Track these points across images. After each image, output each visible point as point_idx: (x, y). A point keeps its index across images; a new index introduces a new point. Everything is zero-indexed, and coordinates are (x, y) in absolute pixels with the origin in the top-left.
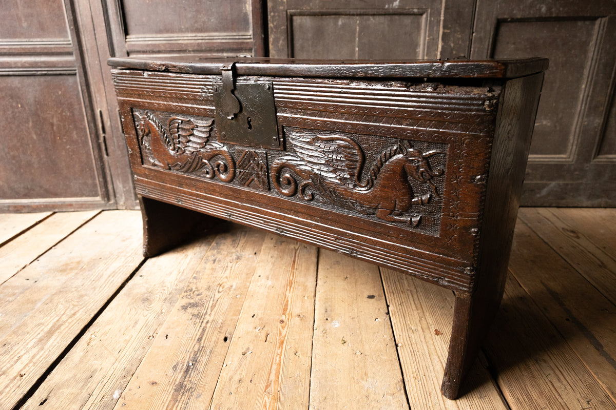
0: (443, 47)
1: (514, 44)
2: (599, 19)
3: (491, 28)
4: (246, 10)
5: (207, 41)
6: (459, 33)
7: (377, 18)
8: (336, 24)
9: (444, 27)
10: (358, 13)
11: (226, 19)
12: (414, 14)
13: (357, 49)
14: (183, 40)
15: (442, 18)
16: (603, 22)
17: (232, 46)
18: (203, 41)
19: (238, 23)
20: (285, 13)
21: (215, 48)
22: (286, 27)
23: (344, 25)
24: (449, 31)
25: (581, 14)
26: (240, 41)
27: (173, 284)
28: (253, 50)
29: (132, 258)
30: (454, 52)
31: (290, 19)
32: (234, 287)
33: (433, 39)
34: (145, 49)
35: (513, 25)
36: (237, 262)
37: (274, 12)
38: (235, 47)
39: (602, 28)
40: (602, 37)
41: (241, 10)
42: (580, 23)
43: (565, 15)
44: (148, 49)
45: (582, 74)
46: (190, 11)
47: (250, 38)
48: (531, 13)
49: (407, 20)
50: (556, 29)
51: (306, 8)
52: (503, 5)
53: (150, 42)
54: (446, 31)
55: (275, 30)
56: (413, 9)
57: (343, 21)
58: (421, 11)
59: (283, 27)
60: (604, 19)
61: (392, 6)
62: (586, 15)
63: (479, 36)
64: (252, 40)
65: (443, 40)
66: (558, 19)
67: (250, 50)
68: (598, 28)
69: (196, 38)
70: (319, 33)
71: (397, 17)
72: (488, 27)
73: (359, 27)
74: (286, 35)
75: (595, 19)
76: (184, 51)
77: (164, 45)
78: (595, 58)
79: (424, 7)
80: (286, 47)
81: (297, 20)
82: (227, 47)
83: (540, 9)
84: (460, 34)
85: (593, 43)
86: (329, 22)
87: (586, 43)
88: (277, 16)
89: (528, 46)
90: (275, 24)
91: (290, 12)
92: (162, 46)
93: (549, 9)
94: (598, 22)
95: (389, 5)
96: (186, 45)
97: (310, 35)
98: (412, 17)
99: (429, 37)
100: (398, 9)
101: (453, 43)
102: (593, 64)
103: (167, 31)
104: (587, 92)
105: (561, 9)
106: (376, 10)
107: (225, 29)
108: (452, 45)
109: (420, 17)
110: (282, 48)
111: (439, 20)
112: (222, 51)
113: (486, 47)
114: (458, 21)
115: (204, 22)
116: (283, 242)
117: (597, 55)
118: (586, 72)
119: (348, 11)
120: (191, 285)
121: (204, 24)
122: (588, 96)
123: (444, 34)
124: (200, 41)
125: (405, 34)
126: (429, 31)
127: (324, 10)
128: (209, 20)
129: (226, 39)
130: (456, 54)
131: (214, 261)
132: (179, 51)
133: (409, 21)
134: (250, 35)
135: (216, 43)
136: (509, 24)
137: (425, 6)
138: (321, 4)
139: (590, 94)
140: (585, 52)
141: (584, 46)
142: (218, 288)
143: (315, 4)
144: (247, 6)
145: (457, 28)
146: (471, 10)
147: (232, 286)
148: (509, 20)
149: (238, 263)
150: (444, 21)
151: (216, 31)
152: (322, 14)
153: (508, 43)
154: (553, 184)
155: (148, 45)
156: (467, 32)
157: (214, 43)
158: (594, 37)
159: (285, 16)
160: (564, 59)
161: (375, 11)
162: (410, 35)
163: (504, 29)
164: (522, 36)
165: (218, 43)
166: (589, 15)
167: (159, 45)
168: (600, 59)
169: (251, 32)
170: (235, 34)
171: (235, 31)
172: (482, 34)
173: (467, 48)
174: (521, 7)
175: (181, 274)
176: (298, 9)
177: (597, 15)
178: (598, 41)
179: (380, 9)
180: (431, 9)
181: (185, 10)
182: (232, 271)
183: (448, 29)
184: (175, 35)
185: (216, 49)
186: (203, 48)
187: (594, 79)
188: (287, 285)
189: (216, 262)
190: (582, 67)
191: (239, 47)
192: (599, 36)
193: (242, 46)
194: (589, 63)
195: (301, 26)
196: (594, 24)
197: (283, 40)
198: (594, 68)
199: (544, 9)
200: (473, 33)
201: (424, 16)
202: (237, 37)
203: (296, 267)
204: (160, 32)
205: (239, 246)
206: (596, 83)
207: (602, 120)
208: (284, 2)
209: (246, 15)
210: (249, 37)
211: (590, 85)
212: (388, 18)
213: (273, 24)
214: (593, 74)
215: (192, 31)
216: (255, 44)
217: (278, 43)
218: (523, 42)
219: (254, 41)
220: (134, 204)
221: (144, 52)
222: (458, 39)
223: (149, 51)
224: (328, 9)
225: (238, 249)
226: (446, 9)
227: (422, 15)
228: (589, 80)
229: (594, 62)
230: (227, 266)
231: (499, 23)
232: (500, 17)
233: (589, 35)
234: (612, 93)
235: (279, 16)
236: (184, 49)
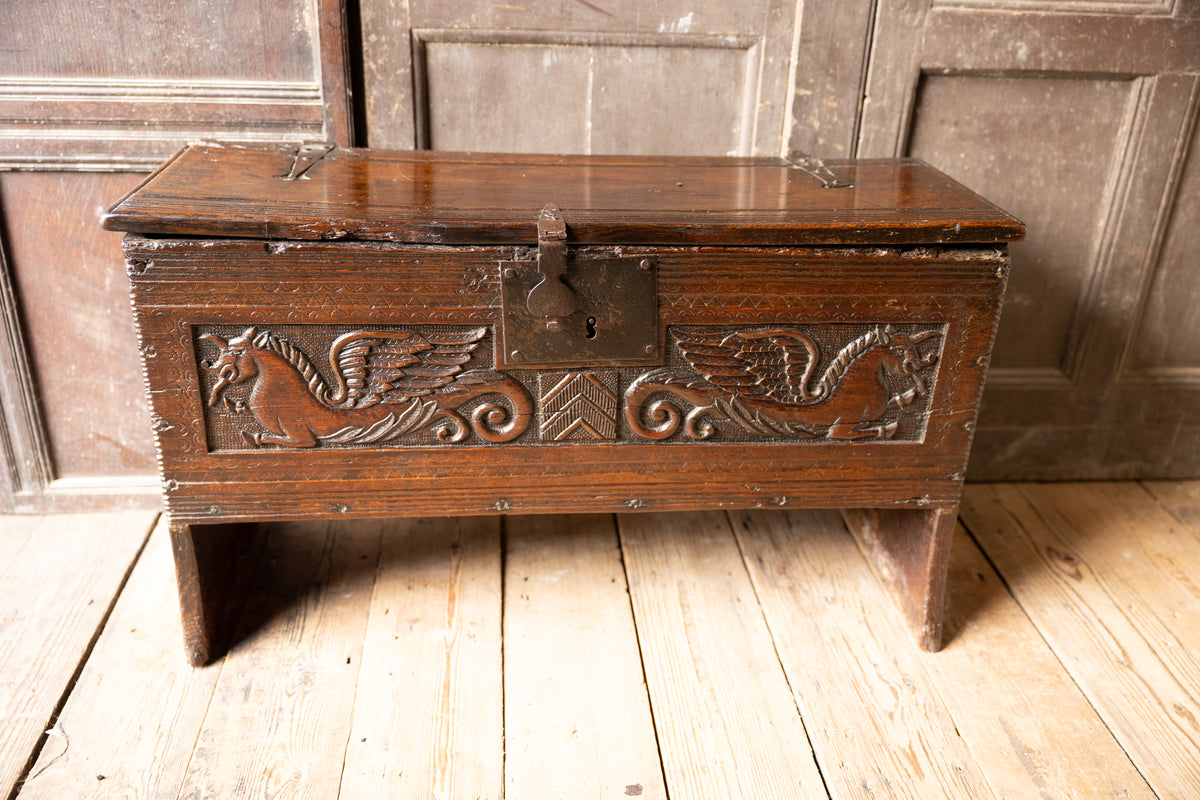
0: (795, 130)
1: (956, 124)
2: (1140, 80)
3: (905, 89)
4: (304, 25)
5: (198, 100)
6: (832, 98)
7: (639, 53)
8: (536, 64)
9: (798, 84)
10: (593, 40)
11: (251, 45)
12: (729, 48)
13: (589, 125)
14: (132, 95)
15: (794, 61)
16: (1146, 86)
17: (267, 117)
18: (189, 100)
19: (282, 55)
20: (406, 36)
21: (221, 117)
22: (408, 70)
23: (556, 69)
24: (809, 93)
25: (1102, 68)
26: (290, 102)
27: (147, 776)
28: (324, 128)
29: (30, 693)
30: (821, 141)
31: (420, 52)
32: (303, 779)
33: (773, 107)
34: (28, 114)
35: (954, 82)
36: (305, 693)
37: (378, 34)
38: (276, 118)
39: (1144, 99)
40: (1143, 120)
41: (290, 25)
42: (1098, 86)
43: (1068, 68)
44: (35, 115)
45: (1100, 195)
46: (150, 20)
47: (318, 98)
48: (995, 60)
49: (711, 61)
50: (1048, 96)
51: (459, 26)
52: (934, 37)
53: (39, 98)
54: (803, 92)
55: (380, 77)
56: (725, 35)
57: (555, 58)
58: (744, 41)
59: (400, 71)
60: (1149, 81)
61: (676, 26)
62: (1111, 70)
63: (878, 105)
64: (320, 102)
65: (796, 111)
66: (1053, 75)
67: (318, 126)
68: (1136, 97)
69: (169, 91)
70: (494, 85)
71: (686, 52)
72: (899, 87)
73: (594, 72)
74: (410, 91)
75: (1132, 78)
76: (138, 125)
77: (79, 106)
78: (1127, 163)
79: (752, 33)
80: (411, 120)
81: (438, 54)
82: (255, 117)
83: (1015, 52)
84: (835, 100)
85: (1124, 129)
86: (519, 62)
87: (1109, 130)
88: (387, 42)
89: (987, 132)
90: (380, 62)
91: (418, 34)
92: (75, 110)
93: (1034, 53)
94: (1136, 85)
95: (668, 23)
96: (143, 108)
97: (471, 90)
98: (722, 54)
99: (762, 102)
100: (688, 34)
101: (819, 120)
102: (1124, 177)
103: (88, 70)
104: (1108, 236)
105: (1060, 54)
106: (636, 35)
107: (248, 70)
108: (817, 124)
109: (742, 52)
110: (399, 121)
111: (786, 63)
112: (242, 126)
113: (894, 130)
114: (831, 71)
115: (189, 51)
116: (416, 621)
117: (1134, 157)
118: (1108, 191)
119: (566, 35)
120: (194, 778)
121: (189, 57)
122: (1110, 245)
123: (798, 99)
124: (181, 100)
125: (707, 91)
126: (762, 87)
127: (507, 32)
128: (204, 46)
129: (251, 97)
130: (824, 145)
131: (247, 691)
132: (124, 124)
133: (717, 61)
134: (317, 90)
135: (224, 105)
136: (946, 79)
137: (755, 28)
138: (498, 17)
139: (1115, 242)
140: (1107, 148)
141: (1106, 133)
142: (264, 783)
143: (484, 18)
144: (307, 16)
145: (828, 87)
146: (862, 45)
147: (298, 776)
148: (946, 71)
149: (308, 696)
150: (800, 68)
151: (224, 73)
152: (502, 40)
153: (942, 122)
154: (1031, 433)
155: (34, 105)
156: (852, 95)
157: (217, 106)
158: (1128, 118)
159: (407, 43)
160: (1064, 162)
161: (634, 38)
162: (717, 94)
163: (933, 90)
164: (975, 109)
165: (231, 105)
166: (1117, 70)
167: (65, 105)
168: (1139, 167)
169: (316, 82)
170: (274, 84)
171: (275, 77)
172: (886, 102)
173: (850, 133)
174: (974, 45)
175: (164, 738)
176: (438, 27)
177: (1134, 72)
178: (1136, 128)
179: (645, 33)
180: (770, 36)
181: (138, 17)
182: (295, 723)
183: (806, 88)
184: (111, 80)
185: (223, 121)
186: (190, 119)
187: (1124, 208)
188: (435, 765)
189: (251, 698)
190: (1102, 183)
191: (287, 117)
192: (1139, 116)
193: (295, 117)
194: (1116, 173)
195: (448, 69)
196: (1128, 89)
197: (403, 102)
198: (1126, 186)
199: (1023, 53)
200: (864, 97)
201: (752, 51)
202: (281, 93)
203: (451, 706)
204: (68, 70)
205: (306, 636)
206: (1128, 218)
207: (1138, 296)
208: (405, 10)
209: (303, 36)
210: (313, 94)
211: (1117, 222)
212: (666, 53)
213: (376, 63)
214: (1122, 199)
215: (158, 72)
216: (329, 114)
217: (390, 110)
218: (975, 122)
219: (327, 105)
220: (13, 501)
221: (23, 123)
222: (831, 111)
223: (39, 121)
224: (518, 29)
225: (304, 646)
226: (804, 41)
227: (746, 48)
228: (1115, 209)
229: (1125, 171)
230: (280, 709)
231: (924, 78)
232: (925, 66)
233: (1118, 110)
234: (1161, 238)
235: (391, 44)
236: (137, 118)
